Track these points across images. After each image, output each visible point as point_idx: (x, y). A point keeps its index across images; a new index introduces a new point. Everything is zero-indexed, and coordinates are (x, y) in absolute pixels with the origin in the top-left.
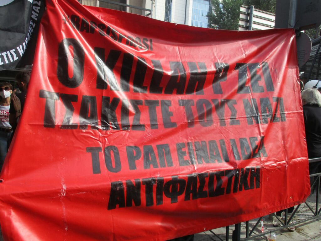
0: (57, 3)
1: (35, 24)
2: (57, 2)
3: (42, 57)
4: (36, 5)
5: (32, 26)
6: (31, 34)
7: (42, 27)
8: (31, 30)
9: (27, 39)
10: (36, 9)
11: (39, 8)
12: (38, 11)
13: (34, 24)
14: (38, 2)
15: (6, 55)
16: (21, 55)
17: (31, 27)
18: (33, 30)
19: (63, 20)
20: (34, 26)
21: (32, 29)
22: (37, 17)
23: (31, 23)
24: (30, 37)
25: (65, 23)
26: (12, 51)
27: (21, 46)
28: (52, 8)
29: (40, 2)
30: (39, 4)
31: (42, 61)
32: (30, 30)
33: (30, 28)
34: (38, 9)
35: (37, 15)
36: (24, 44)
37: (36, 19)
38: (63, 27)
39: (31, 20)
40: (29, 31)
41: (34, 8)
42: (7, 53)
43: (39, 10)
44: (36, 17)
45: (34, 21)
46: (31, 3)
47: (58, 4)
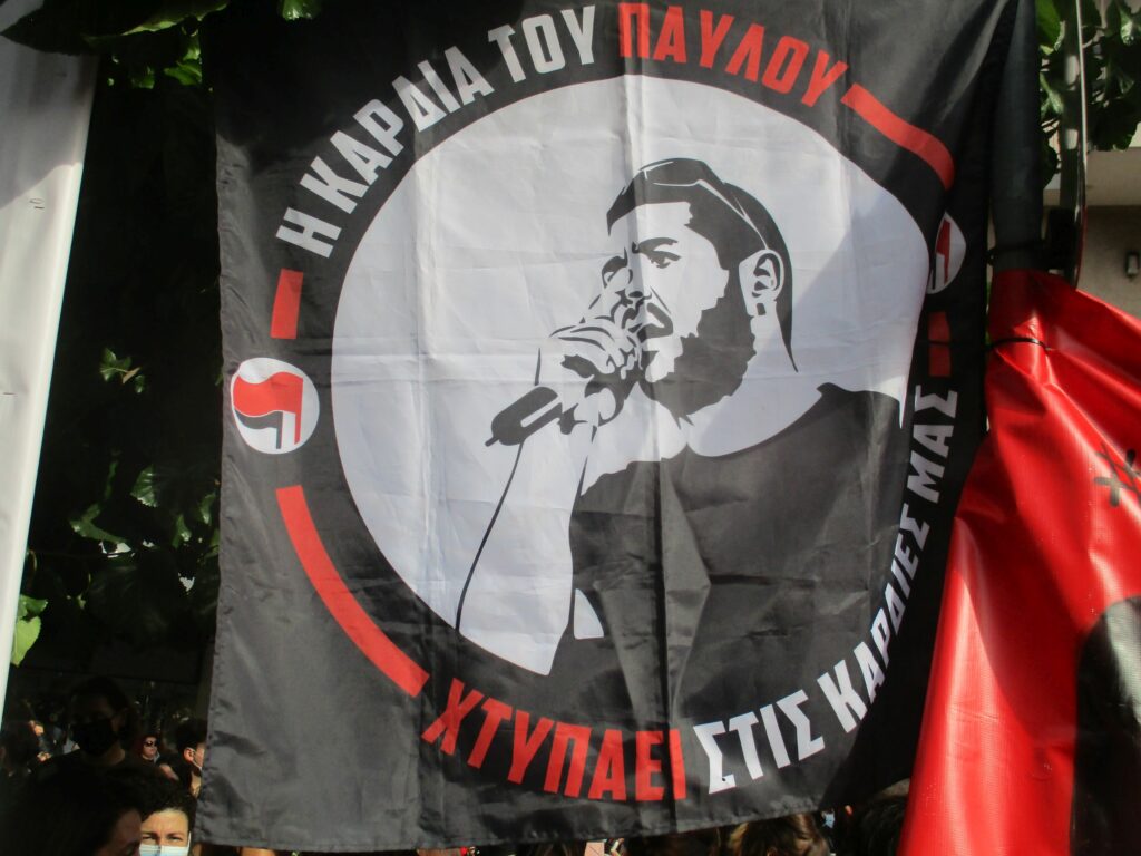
0: (1051, 388)
1: (926, 527)
2: (1052, 380)
3: (972, 731)
4: (931, 417)
5: (909, 539)
6: (906, 590)
7: (963, 535)
8: (906, 563)
9: (881, 618)
10: (934, 438)
11: (946, 431)
12: (943, 451)
13: (920, 526)
14: (945, 397)
15: (754, 727)
16: (849, 725)
17: (903, 548)
18: (916, 560)
19: (1101, 480)
20: (921, 536)
21: (911, 559)
22: (937, 484)
23: (906, 523)
24: (902, 608)
25: (1113, 505)
26: (791, 704)
27: (841, 669)
28: (1025, 418)
29: (953, 396)
30: (950, 407)
31: (971, 757)
32: (901, 562)
33: (898, 551)
34: (941, 440)
35: (939, 471)
36: (863, 654)
37: (933, 496)
38: (1100, 526)
39: (906, 507)
40: (894, 568)
41: (919, 432)
42: (759, 716)
43: (948, 441)
44: (932, 482)
45: (919, 509)
46: (897, 403)
47: (1059, 388)
